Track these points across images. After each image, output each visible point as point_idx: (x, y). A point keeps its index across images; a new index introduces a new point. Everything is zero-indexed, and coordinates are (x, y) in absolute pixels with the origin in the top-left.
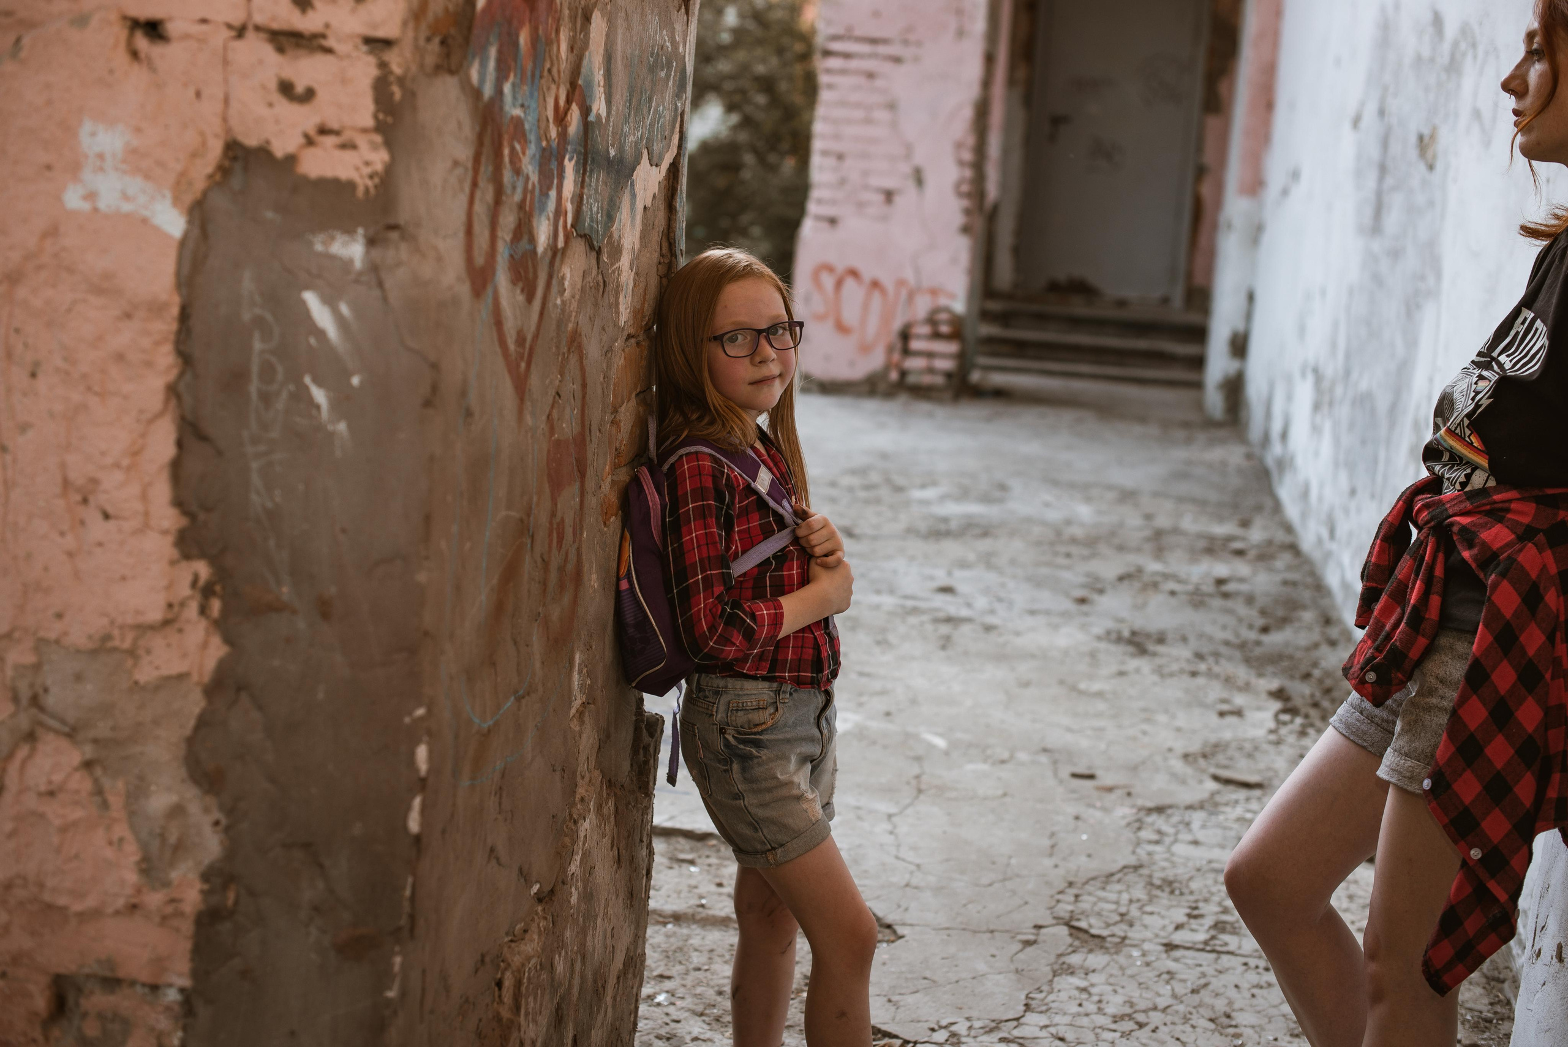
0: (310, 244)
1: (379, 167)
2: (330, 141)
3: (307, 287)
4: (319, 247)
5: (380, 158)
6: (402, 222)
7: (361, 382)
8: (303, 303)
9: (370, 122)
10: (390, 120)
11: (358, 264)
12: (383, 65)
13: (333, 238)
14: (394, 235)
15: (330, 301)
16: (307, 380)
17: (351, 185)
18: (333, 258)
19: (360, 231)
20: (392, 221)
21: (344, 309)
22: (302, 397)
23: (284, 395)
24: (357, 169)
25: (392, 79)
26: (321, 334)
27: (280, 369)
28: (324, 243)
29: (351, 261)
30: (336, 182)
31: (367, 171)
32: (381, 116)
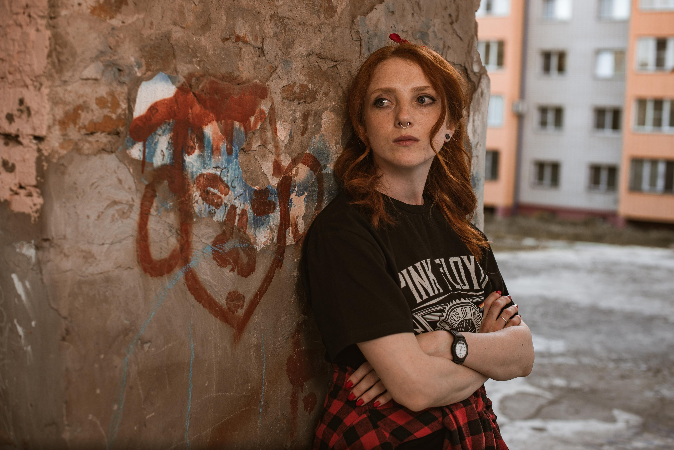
0: (14, 248)
1: (38, 207)
2: (22, 192)
3: (14, 272)
4: (18, 250)
5: (39, 201)
6: (50, 237)
7: (36, 324)
8: (12, 279)
9: (34, 182)
10: (42, 181)
11: (34, 260)
12: (39, 150)
13: (23, 245)
14: (46, 244)
15: (22, 279)
16: (15, 322)
17: (29, 216)
18: (23, 255)
19: (33, 242)
20: (45, 237)
21: (27, 284)
22: (13, 330)
23: (7, 329)
24: (31, 208)
25: (43, 158)
26: (19, 296)
27: (5, 314)
28: (20, 248)
29: (31, 257)
30: (23, 214)
31: (35, 208)
32: (39, 178)
